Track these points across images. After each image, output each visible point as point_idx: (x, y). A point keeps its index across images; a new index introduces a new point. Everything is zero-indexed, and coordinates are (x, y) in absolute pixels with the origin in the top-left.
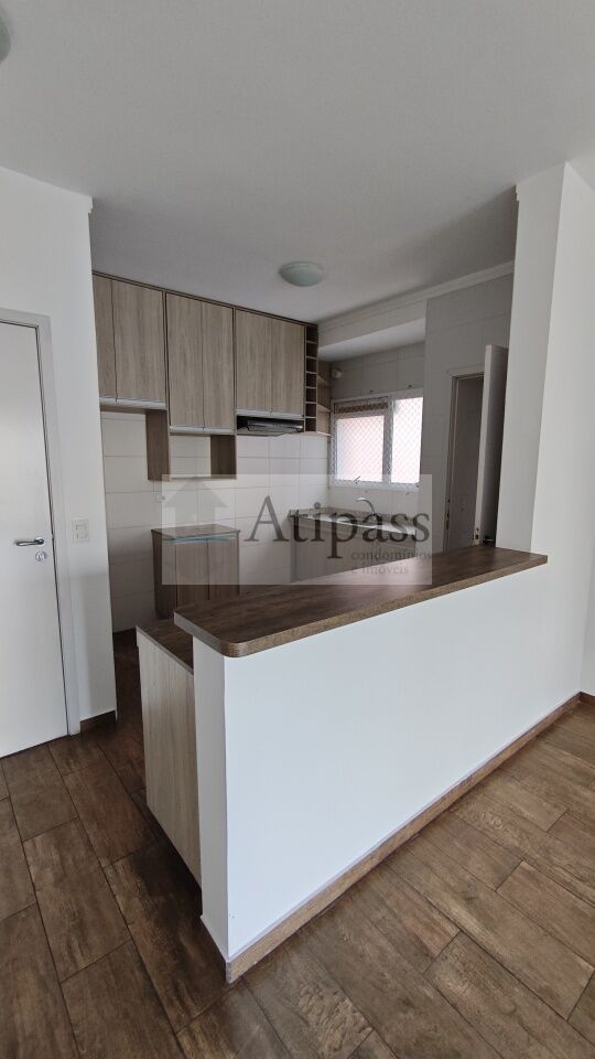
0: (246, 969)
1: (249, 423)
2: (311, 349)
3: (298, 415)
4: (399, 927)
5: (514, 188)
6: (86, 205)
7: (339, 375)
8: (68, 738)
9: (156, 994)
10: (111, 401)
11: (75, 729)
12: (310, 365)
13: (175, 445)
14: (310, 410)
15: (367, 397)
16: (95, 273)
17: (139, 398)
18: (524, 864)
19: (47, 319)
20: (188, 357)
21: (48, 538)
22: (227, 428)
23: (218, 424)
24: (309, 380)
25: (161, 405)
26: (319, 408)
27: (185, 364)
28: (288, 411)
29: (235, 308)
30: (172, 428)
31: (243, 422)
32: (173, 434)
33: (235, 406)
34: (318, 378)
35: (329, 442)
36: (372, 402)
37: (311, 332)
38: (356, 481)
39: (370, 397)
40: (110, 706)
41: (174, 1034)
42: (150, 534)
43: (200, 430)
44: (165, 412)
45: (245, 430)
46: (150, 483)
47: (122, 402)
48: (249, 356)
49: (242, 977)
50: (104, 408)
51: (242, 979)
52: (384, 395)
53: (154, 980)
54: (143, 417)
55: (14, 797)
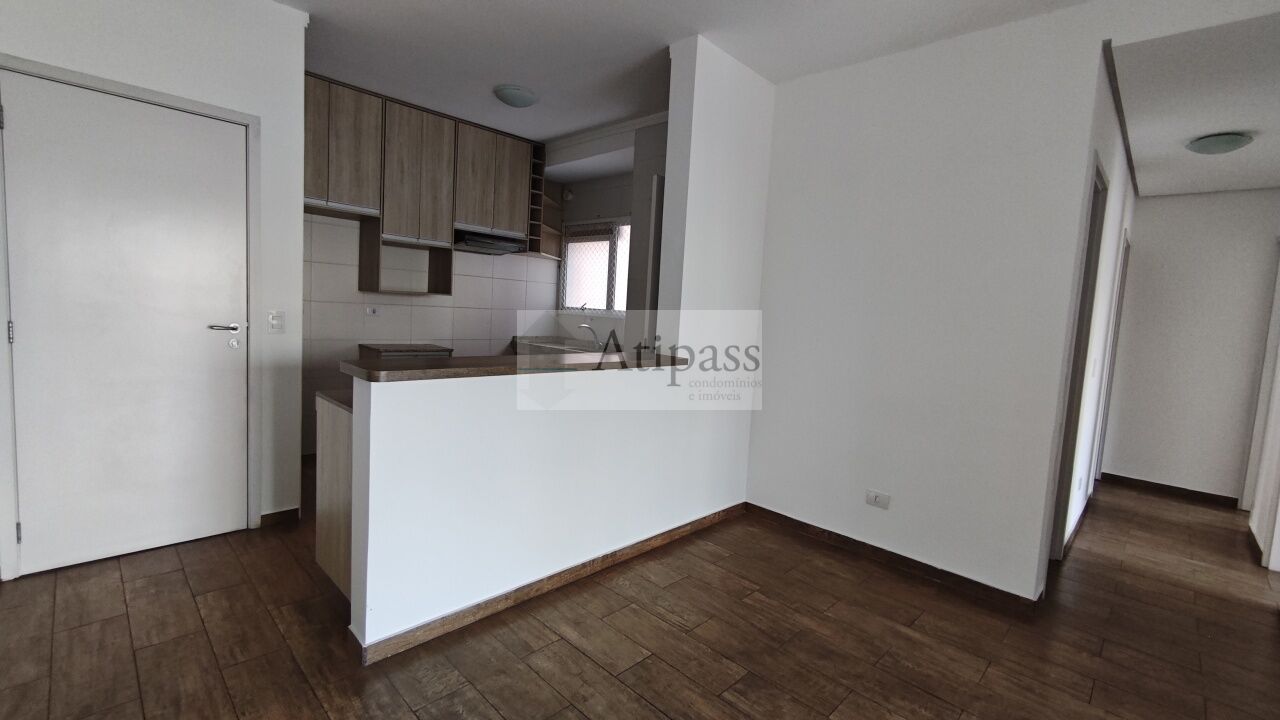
0: (380, 658)
1: (467, 237)
2: (537, 168)
3: (520, 235)
4: (514, 637)
5: (668, 48)
6: (302, 19)
7: (570, 197)
8: (247, 531)
9: (302, 673)
10: (321, 203)
11: (255, 522)
12: (535, 184)
13: (387, 256)
14: (534, 230)
15: (594, 221)
16: (307, 73)
17: (352, 202)
18: (634, 606)
19: (258, 119)
20: (406, 166)
21: (242, 325)
22: (444, 242)
23: (435, 237)
24: (534, 199)
25: (374, 212)
26: (545, 228)
27: (402, 172)
28: (511, 229)
29: (457, 121)
30: (385, 236)
31: (461, 237)
32: (388, 243)
33: (453, 220)
34: (544, 197)
35: (559, 267)
36: (600, 227)
37: (539, 151)
38: (583, 309)
39: (597, 221)
40: (294, 504)
41: (313, 690)
42: (357, 348)
43: (414, 240)
44: (379, 219)
45: (462, 246)
46: (360, 296)
47: (332, 205)
48: (470, 170)
49: (374, 664)
50: (308, 209)
51: (376, 664)
52: (608, 220)
53: (302, 667)
54: (356, 224)
55: (186, 570)
